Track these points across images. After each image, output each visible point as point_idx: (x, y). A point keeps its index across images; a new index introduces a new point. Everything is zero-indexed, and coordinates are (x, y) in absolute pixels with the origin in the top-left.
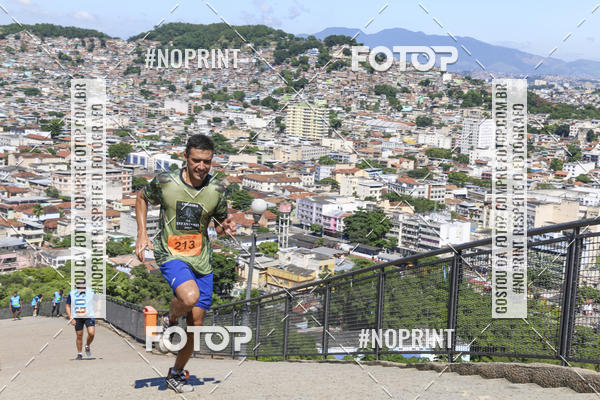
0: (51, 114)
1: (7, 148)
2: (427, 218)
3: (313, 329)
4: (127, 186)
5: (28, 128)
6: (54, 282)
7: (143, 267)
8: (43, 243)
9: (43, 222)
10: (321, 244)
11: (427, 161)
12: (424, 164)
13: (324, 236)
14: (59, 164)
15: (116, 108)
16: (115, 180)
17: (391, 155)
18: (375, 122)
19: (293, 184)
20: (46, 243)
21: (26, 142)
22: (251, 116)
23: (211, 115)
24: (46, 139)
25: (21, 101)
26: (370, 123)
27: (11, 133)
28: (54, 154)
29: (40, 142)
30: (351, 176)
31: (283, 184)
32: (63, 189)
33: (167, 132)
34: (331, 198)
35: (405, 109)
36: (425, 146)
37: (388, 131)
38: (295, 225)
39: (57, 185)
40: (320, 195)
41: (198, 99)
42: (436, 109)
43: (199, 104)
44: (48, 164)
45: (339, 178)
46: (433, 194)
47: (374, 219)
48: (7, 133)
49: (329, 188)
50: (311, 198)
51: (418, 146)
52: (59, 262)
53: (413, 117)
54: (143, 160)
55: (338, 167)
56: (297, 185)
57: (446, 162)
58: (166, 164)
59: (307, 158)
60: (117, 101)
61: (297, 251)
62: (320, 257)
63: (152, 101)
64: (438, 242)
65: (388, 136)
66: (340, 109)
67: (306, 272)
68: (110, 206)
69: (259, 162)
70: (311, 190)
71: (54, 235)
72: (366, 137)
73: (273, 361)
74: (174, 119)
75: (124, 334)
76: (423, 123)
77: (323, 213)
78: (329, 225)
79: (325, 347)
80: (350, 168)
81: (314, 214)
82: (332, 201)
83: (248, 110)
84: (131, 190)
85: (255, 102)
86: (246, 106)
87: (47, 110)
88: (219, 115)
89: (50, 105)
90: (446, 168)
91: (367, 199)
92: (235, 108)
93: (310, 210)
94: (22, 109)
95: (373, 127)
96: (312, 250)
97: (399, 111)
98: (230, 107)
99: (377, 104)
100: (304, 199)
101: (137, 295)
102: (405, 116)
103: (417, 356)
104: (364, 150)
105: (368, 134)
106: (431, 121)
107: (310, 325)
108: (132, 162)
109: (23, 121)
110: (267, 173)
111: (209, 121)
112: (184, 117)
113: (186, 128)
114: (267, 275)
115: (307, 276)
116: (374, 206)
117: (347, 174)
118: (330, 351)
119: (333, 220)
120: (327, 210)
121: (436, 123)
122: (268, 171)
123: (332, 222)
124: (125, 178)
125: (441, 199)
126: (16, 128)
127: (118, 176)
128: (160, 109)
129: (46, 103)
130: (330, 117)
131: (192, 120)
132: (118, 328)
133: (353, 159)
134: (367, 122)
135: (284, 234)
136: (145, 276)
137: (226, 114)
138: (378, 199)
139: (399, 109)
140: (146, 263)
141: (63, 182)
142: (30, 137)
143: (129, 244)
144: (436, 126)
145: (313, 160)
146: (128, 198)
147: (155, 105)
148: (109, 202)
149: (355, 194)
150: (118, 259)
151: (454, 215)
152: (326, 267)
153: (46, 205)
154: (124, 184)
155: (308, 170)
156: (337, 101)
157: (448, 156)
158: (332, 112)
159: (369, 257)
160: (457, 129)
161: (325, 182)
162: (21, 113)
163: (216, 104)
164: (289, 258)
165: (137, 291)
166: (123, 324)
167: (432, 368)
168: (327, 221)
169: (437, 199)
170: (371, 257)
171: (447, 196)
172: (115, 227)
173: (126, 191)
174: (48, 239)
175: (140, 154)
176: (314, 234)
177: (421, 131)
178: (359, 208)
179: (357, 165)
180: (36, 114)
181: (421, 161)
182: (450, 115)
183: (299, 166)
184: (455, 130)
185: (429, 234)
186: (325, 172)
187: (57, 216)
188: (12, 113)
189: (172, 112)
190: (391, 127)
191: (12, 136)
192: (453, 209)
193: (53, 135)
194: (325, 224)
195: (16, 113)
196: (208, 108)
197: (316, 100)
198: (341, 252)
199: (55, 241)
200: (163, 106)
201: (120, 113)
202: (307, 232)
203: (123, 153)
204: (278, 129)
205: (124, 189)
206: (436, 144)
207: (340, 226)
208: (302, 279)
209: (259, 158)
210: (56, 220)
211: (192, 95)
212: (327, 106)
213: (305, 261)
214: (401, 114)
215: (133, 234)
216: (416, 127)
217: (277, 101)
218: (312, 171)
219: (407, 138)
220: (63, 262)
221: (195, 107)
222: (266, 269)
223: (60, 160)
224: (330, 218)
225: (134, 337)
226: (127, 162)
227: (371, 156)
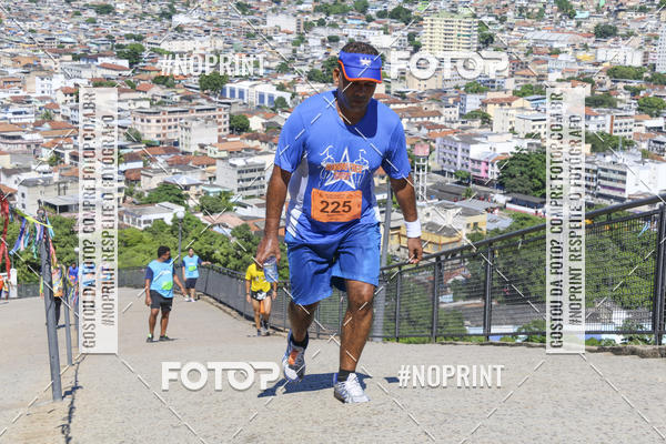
0: (128, 37)
1: (78, 81)
2: (609, 159)
3: (460, 303)
4: (223, 126)
5: (101, 56)
6: (139, 246)
7: (246, 227)
8: (124, 199)
9: (124, 172)
10: (468, 194)
11: (609, 84)
12: (604, 89)
13: (472, 186)
14: (140, 99)
15: (206, 27)
16: (208, 119)
17: (561, 77)
18: (538, 35)
19: (431, 119)
20: (128, 198)
21: (100, 73)
22: (376, 32)
23: (325, 32)
24: (124, 69)
25: (92, 21)
26: (532, 35)
27: (82, 62)
28: (134, 88)
29: (116, 73)
30: (507, 107)
31: (419, 120)
32: (146, 131)
33: (271, 56)
34: (481, 136)
35: (579, 15)
36: (607, 64)
37: (556, 45)
38: (434, 172)
39: (139, 127)
40: (467, 132)
41: (308, 12)
42: (621, 13)
43: (310, 18)
44: (126, 100)
45: (491, 110)
46: (617, 128)
47: (539, 162)
48: (77, 63)
49: (477, 123)
50: (455, 137)
51: (597, 64)
52: (145, 222)
53: (591, 25)
54: (241, 94)
55: (490, 95)
56: (436, 120)
57: (635, 84)
58: (271, 98)
59: (448, 85)
60: (208, 18)
61: (438, 205)
62: (467, 213)
63: (252, 17)
64: (624, 190)
65: (557, 52)
66: (492, 19)
67: (450, 232)
68: (204, 151)
69: (387, 92)
70: (455, 126)
71: (138, 189)
72: (527, 55)
73: (410, 343)
74: (280, 39)
75: (228, 310)
76: (603, 33)
77: (472, 156)
78: (479, 171)
79: (487, 325)
80: (507, 96)
81: (459, 157)
82: (483, 140)
83: (373, 24)
84: (228, 132)
85: (382, 15)
86: (370, 19)
87: (123, 32)
88: (335, 32)
89: (125, 27)
90: (634, 92)
91: (528, 136)
92: (356, 22)
93: (453, 152)
94: (94, 32)
95: (536, 41)
96: (457, 204)
97: (571, 18)
98: (349, 22)
99: (542, 11)
100: (445, 138)
101: (239, 262)
102: (579, 24)
103: (597, 337)
104: (523, 72)
105: (530, 51)
106: (615, 30)
107: (455, 299)
108: (228, 96)
109: (95, 47)
110: (398, 106)
111: (323, 41)
112: (292, 37)
113: (294, 51)
114: (400, 235)
115: (450, 237)
116: (538, 145)
117: (502, 105)
118: (494, 330)
119: (483, 164)
120: (476, 151)
121: (622, 31)
122: (400, 103)
123: (483, 167)
124: (220, 117)
125: (628, 133)
126: (87, 56)
127: (212, 114)
128: (262, 27)
129: (122, 23)
130: (479, 31)
131: (301, 39)
132: (221, 302)
133: (510, 84)
134: (529, 35)
135: (420, 183)
136: (248, 239)
137: (345, 31)
138: (543, 136)
139: (571, 16)
140: (250, 223)
141: (145, 123)
142: (104, 66)
143: (228, 198)
144: (622, 36)
145: (457, 87)
146: (226, 141)
147: (255, 22)
148: (202, 146)
149: (512, 130)
150: (215, 217)
151: (645, 154)
152: (476, 224)
153: (126, 151)
154: (220, 124)
155: (451, 101)
156: (488, 8)
157: (638, 76)
158: (481, 23)
159: (531, 211)
160: (652, 39)
161: (473, 116)
162: (92, 37)
163: (331, 18)
164: (428, 214)
165: (239, 258)
166: (226, 297)
167: (633, 352)
168: (476, 166)
169: (623, 134)
170: (533, 211)
171: (636, 130)
172: (210, 178)
173: (222, 133)
174: (131, 194)
175: (237, 86)
176: (459, 183)
177: (601, 44)
178: (518, 148)
179: (515, 92)
180: (110, 38)
181: (601, 85)
182: (642, 20)
183: (439, 96)
184: (648, 41)
185: (611, 180)
186: (473, 102)
187: (139, 165)
188: (82, 37)
189: (277, 30)
190: (560, 40)
191: (82, 66)
192: (644, 146)
193: (131, 65)
194: (473, 170)
195: (87, 37)
196: (321, 23)
197: (460, 9)
198: (495, 205)
199: (140, 196)
200: (265, 22)
201: (212, 34)
202: (450, 181)
203: (217, 85)
204: (411, 48)
205: (220, 130)
206: (621, 59)
207: (493, 173)
208: (445, 240)
209: (388, 86)
210: (139, 169)
211: (301, 7)
212: (475, 16)
213: (449, 218)
214: (573, 23)
215: (233, 186)
216: (594, 39)
217: (410, 12)
218: (455, 102)
219: (581, 55)
220: (149, 221)
221: (305, 23)
222: (399, 228)
223: (141, 95)
224: (479, 162)
225: (241, 314)
226: (223, 95)
227: (534, 79)
